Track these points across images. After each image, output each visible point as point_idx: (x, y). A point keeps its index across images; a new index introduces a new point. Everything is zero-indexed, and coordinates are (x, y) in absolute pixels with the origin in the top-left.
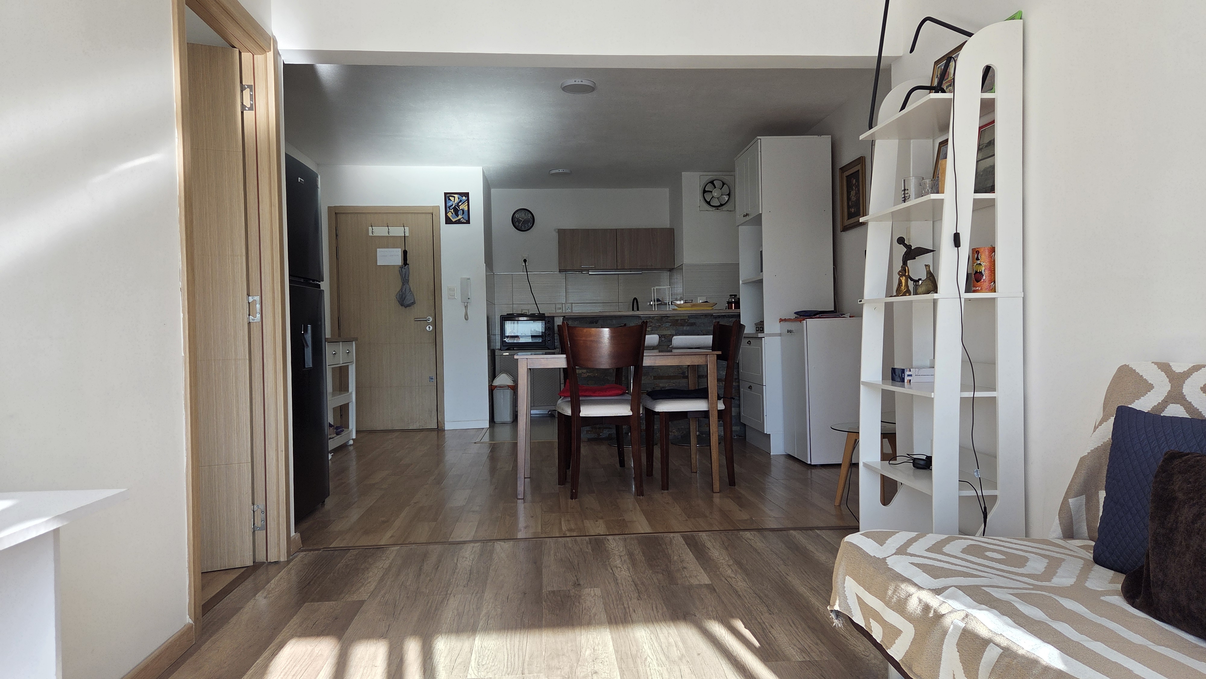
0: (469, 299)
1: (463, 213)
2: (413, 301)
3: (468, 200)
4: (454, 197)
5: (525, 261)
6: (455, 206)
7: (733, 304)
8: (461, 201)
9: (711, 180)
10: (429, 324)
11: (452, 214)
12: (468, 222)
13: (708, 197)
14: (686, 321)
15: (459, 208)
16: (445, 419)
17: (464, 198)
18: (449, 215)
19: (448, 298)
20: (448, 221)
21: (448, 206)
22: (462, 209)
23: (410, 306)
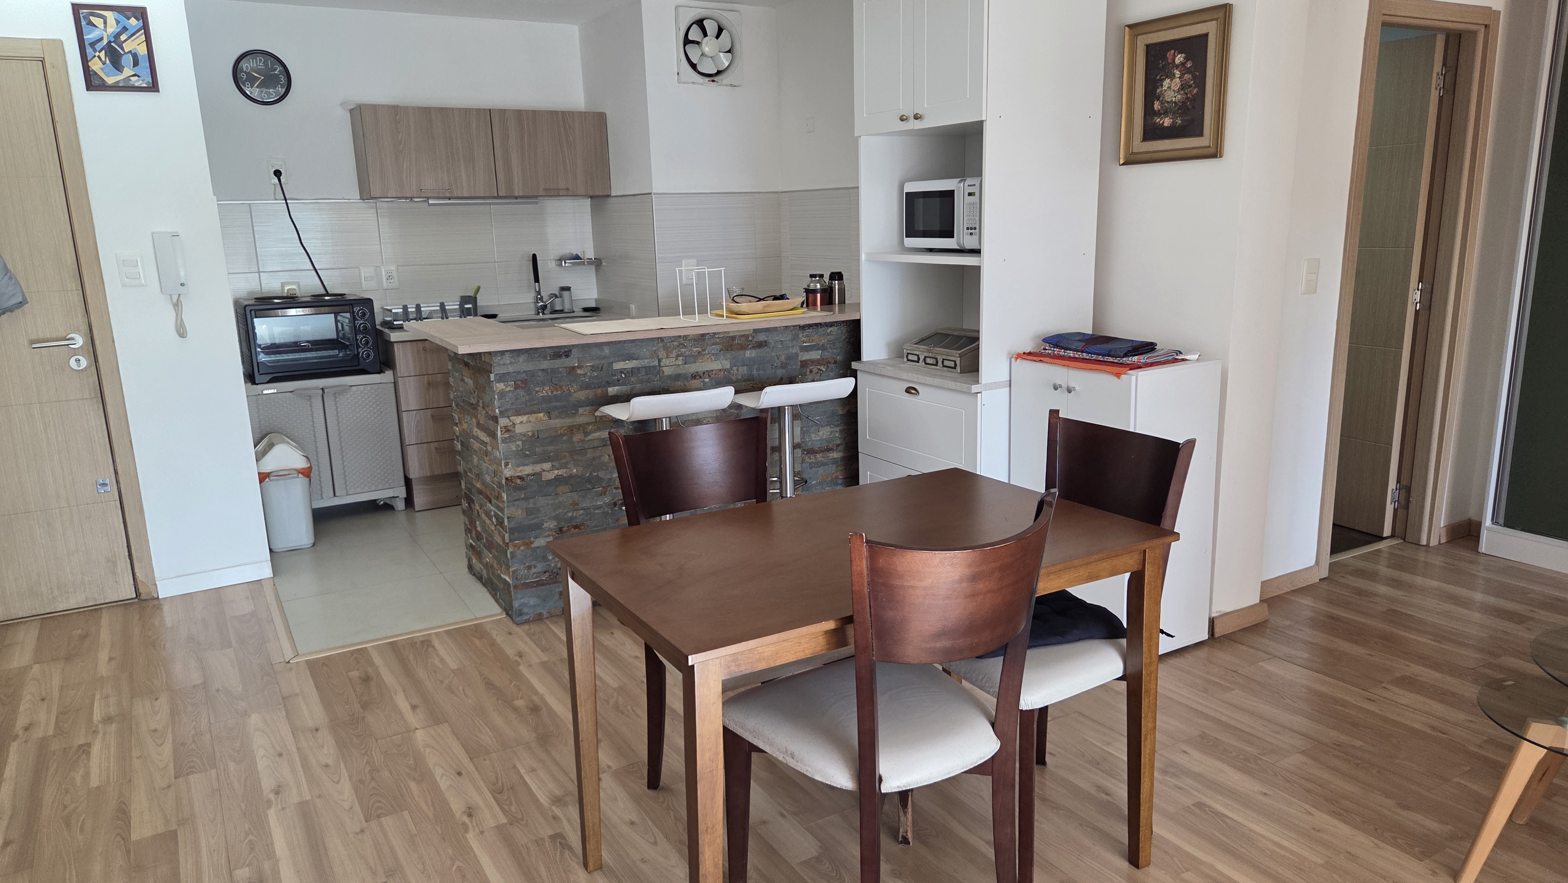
0: (182, 285)
1: (136, 63)
2: (20, 299)
3: (146, 28)
4: (105, 19)
5: (278, 173)
6: (110, 42)
7: (819, 295)
8: (125, 29)
9: (697, 18)
10: (75, 352)
11: (104, 63)
12: (153, 87)
13: (694, 53)
14: (750, 338)
15: (123, 50)
16: (156, 575)
17: (133, 21)
18: (95, 66)
19: (124, 286)
20: (93, 83)
21: (87, 43)
22: (130, 52)
23: (12, 311)
